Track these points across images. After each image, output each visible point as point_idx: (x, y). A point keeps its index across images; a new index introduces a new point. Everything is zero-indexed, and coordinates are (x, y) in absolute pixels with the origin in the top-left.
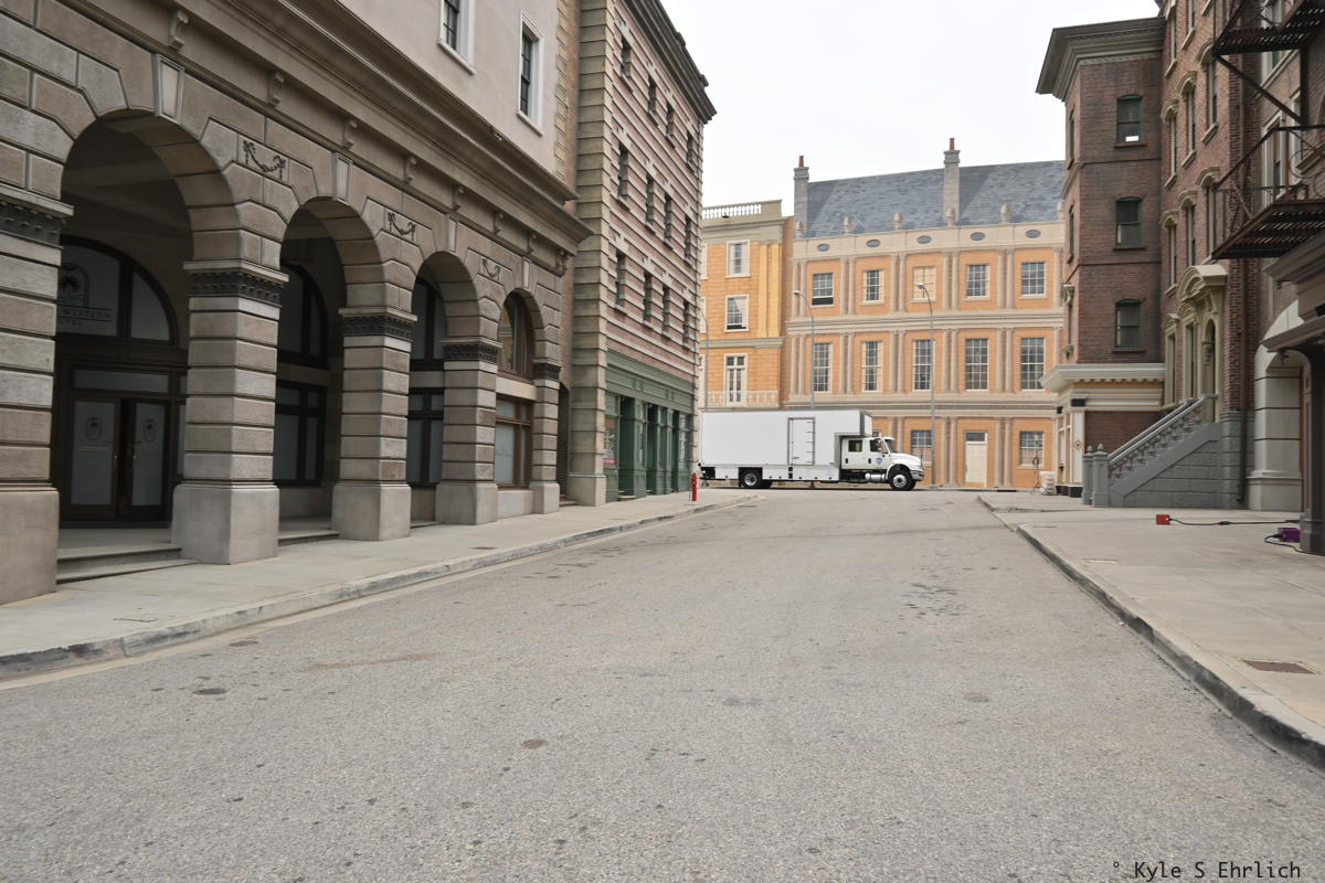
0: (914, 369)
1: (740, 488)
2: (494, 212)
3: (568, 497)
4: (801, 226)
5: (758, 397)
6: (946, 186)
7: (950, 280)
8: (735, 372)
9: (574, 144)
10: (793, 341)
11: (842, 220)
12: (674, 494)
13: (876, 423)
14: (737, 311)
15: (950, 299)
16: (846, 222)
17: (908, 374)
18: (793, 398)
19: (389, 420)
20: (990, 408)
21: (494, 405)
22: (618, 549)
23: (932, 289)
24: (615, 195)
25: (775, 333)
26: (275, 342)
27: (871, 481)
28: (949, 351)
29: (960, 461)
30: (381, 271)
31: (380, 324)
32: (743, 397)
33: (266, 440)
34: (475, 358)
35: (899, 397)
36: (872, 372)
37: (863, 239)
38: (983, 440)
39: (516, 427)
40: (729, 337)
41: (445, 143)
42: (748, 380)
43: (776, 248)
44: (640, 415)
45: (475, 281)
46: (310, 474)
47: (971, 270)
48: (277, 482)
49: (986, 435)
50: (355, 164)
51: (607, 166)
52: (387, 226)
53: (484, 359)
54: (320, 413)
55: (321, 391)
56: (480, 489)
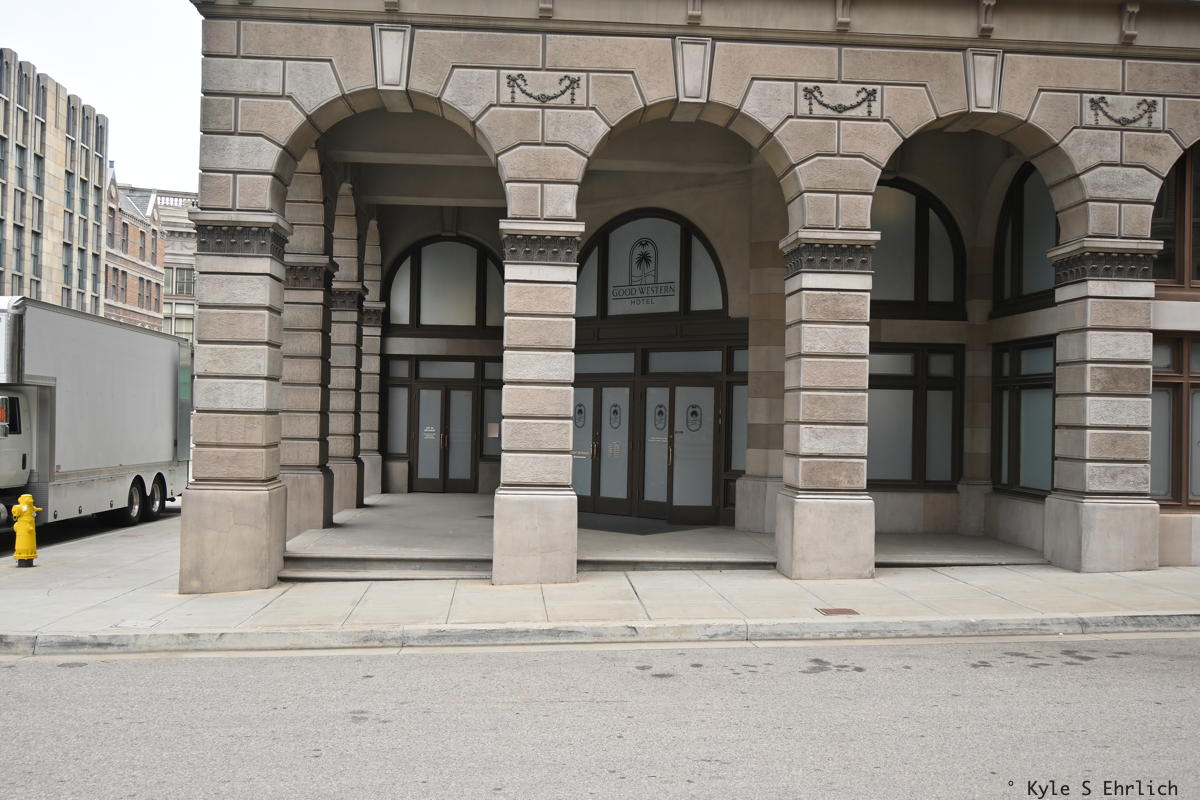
21: (1151, 355)
26: (572, 311)
34: (1083, 278)
45: (1067, 145)
50: (717, 39)
52: (803, 108)
53: (1107, 275)
54: (955, 383)
55: (957, 351)
56: (1094, 508)
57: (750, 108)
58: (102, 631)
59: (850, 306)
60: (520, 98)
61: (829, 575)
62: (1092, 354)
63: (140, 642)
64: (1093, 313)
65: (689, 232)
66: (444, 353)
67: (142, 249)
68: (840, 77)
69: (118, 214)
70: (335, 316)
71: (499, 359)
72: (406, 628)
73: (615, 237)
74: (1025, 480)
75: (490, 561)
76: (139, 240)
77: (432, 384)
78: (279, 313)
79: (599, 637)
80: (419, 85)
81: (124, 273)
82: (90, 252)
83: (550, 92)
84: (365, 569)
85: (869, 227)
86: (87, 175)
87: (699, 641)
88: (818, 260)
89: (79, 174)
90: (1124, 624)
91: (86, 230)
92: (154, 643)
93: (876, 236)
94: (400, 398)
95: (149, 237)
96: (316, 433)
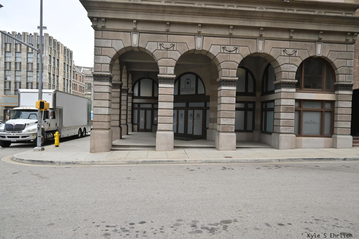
21: (294, 104)
26: (173, 94)
30: (219, 66)
39: (322, 112)
45: (278, 59)
48: (174, 131)
50: (204, 36)
52: (222, 51)
53: (285, 87)
54: (253, 110)
55: (254, 103)
56: (282, 136)
57: (211, 51)
58: (74, 160)
59: (232, 93)
60: (162, 48)
61: (226, 150)
62: (282, 104)
63: (82, 163)
64: (282, 95)
65: (197, 77)
66: (145, 102)
67: (80, 80)
68: (230, 44)
69: (75, 72)
70: (122, 94)
71: (158, 104)
72: (138, 160)
73: (182, 78)
74: (268, 130)
75: (155, 146)
76: (79, 78)
77: (143, 109)
78: (111, 94)
79: (178, 162)
80: (141, 45)
81: (76, 85)
82: (69, 80)
83: (168, 47)
84: (129, 148)
85: (236, 76)
86: (68, 64)
87: (199, 163)
88: (225, 84)
89: (67, 63)
90: (288, 160)
91: (68, 75)
92: (85, 163)
93: (237, 78)
94: (136, 112)
95: (82, 77)
96: (118, 119)
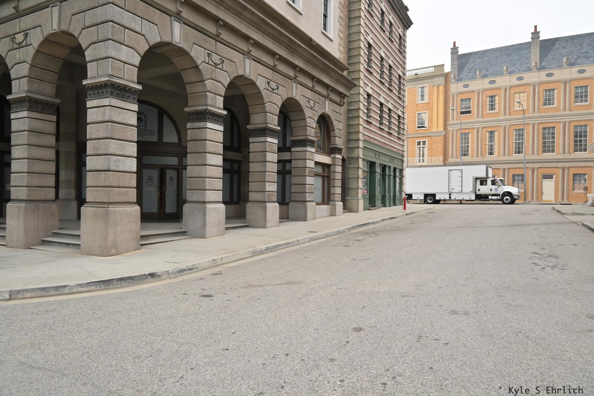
0: (514, 144)
1: (425, 203)
2: (312, 78)
3: (347, 208)
4: (454, 76)
5: (433, 160)
6: (532, 51)
7: (534, 98)
8: (421, 148)
9: (347, 44)
10: (451, 132)
11: (476, 72)
12: (394, 207)
13: (495, 171)
14: (422, 119)
15: (534, 108)
16: (478, 73)
17: (511, 147)
18: (450, 160)
19: (269, 175)
20: (556, 162)
21: (313, 167)
22: (374, 233)
23: (524, 103)
24: (366, 67)
25: (441, 129)
26: (222, 141)
27: (492, 200)
28: (534, 134)
29: (539, 189)
30: (265, 107)
31: (264, 131)
32: (426, 161)
33: (219, 184)
34: (305, 146)
35: (506, 158)
36: (491, 146)
37: (487, 80)
38: (553, 178)
39: (323, 176)
40: (418, 132)
41: (291, 47)
42: (428, 152)
43: (441, 88)
44: (378, 170)
45: (305, 110)
46: (235, 199)
47: (546, 93)
48: (224, 202)
49: (554, 176)
50: (253, 60)
51: (362, 53)
52: (267, 87)
53: (309, 145)
54: (239, 172)
57: (258, 83)
60: (211, 62)
61: (272, 226)
65: (162, 112)
83: (217, 62)
